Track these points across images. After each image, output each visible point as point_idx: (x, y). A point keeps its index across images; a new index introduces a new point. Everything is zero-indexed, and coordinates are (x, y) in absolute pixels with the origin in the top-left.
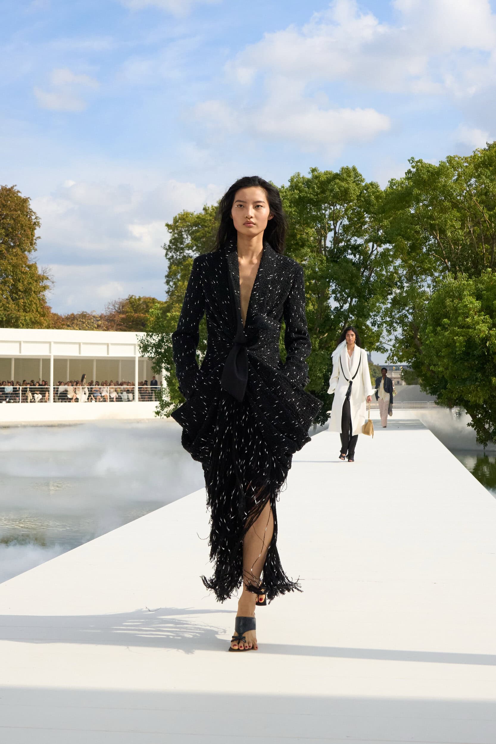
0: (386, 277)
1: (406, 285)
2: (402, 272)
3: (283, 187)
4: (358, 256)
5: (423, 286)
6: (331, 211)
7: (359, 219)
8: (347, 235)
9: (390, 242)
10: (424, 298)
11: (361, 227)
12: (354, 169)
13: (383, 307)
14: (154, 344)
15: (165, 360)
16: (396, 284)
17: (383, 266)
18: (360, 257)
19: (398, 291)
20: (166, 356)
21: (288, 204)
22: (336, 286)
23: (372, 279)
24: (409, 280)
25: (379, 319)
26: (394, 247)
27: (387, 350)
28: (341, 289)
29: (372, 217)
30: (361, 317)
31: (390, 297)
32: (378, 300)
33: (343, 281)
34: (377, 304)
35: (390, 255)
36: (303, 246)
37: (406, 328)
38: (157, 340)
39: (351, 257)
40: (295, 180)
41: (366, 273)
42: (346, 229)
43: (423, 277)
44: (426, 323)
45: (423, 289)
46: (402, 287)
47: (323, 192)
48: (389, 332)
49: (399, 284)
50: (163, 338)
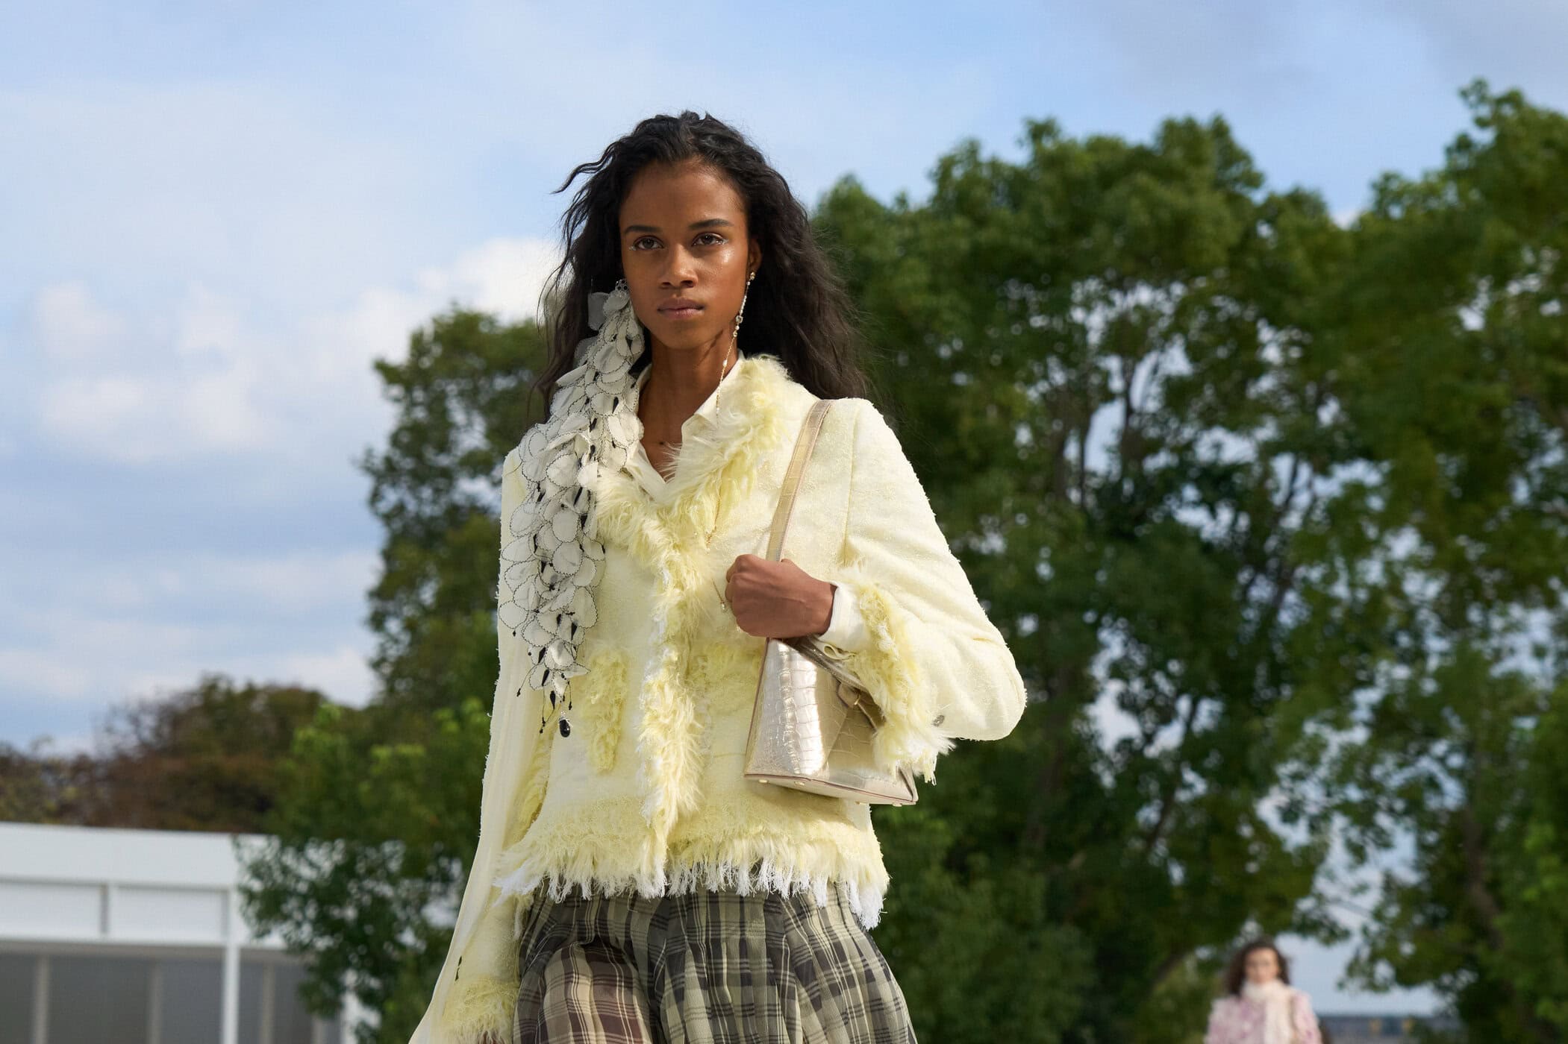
0: (1350, 613)
1: (1436, 645)
2: (1423, 588)
3: (902, 201)
4: (1225, 515)
5: (1512, 651)
6: (1112, 314)
7: (1234, 355)
8: (1183, 421)
9: (1369, 455)
10: (1514, 702)
11: (1242, 386)
12: (1220, 130)
13: (1336, 741)
14: (313, 885)
15: (361, 957)
16: (1393, 642)
17: (1340, 563)
18: (1235, 522)
19: (1402, 672)
20: (365, 940)
21: (923, 277)
22: (1125, 644)
23: (1286, 618)
24: (1453, 620)
25: (1312, 793)
26: (1391, 478)
27: (1346, 934)
28: (1149, 657)
29: (1291, 343)
30: (1234, 784)
31: (1366, 698)
32: (1311, 710)
33: (1161, 621)
34: (1310, 728)
35: (1367, 512)
36: (982, 466)
37: (1431, 838)
38: (327, 866)
39: (1193, 516)
40: (958, 173)
41: (1262, 591)
42: (1176, 393)
43: (1516, 611)
44: (1524, 815)
45: (1508, 665)
46: (1416, 656)
47: (1080, 227)
48: (1358, 853)
49: (1404, 640)
50: (351, 859)
